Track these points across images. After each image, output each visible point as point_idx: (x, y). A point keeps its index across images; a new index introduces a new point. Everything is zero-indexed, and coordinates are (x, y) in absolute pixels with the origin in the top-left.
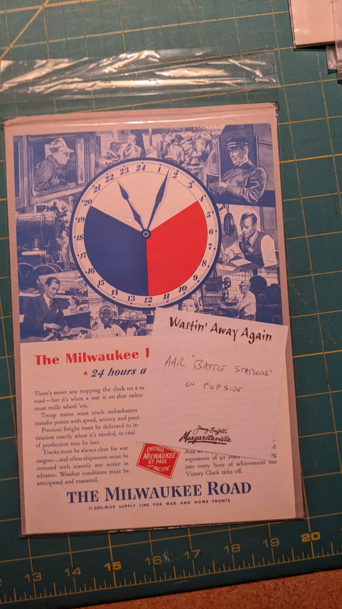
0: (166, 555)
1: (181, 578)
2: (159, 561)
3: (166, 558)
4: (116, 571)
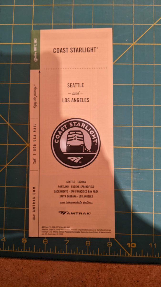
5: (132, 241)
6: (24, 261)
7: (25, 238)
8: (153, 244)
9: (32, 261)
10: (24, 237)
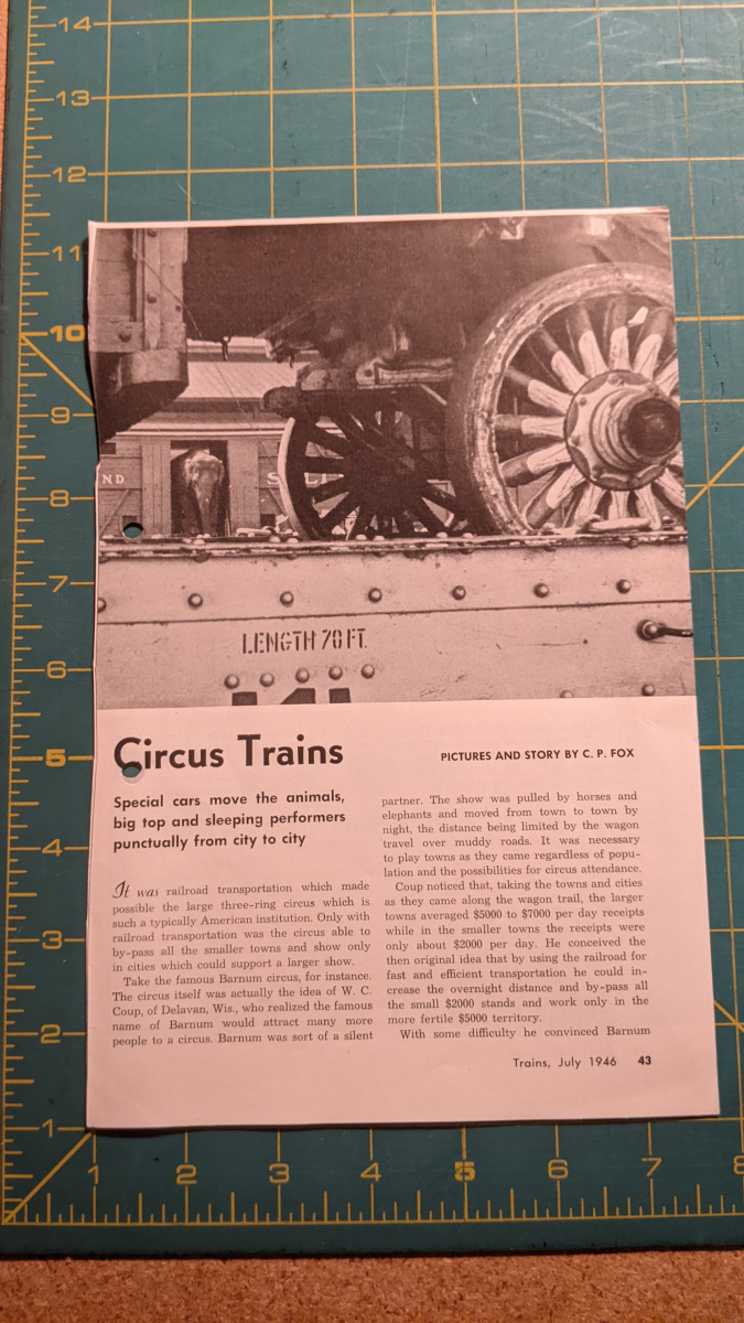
6: (466, 1262)
7: (469, 1159)
9: (504, 1260)
10: (465, 1157)
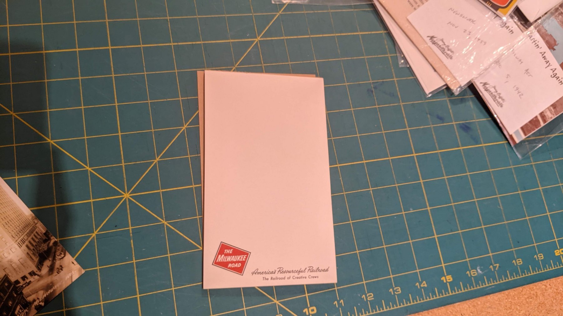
0: (479, 269)
1: (490, 284)
2: (475, 274)
3: (479, 270)
4: (449, 283)
5: (310, 305)
8: (338, 302)
